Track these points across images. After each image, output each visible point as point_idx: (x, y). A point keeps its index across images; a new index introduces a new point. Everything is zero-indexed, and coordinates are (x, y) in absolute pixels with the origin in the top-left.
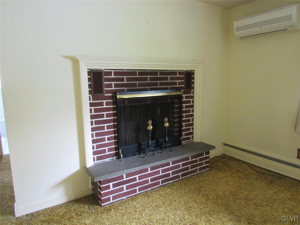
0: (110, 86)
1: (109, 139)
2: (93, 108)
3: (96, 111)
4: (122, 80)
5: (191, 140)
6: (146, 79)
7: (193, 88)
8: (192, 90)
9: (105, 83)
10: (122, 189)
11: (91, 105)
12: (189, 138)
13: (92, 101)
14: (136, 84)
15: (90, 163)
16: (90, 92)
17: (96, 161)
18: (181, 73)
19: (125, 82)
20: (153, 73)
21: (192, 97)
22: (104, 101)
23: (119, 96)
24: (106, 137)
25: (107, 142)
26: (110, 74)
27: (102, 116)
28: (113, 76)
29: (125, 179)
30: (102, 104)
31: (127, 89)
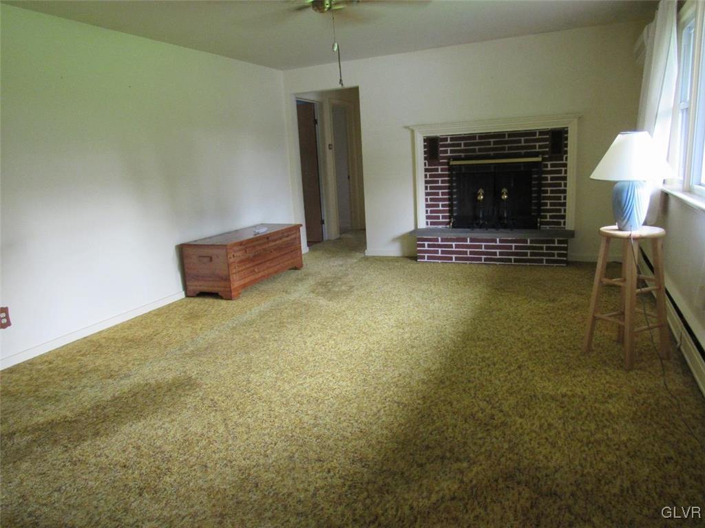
0: (446, 152)
1: (443, 206)
2: (428, 174)
3: (431, 176)
4: (459, 145)
5: (562, 226)
6: (489, 143)
7: (566, 152)
8: (565, 156)
9: (441, 149)
10: (437, 252)
11: (426, 170)
12: (559, 223)
13: (427, 167)
14: (475, 149)
15: (422, 224)
16: (425, 159)
17: (429, 226)
18: (542, 133)
19: (463, 147)
20: (499, 135)
21: (565, 165)
22: (440, 167)
23: (452, 163)
24: (440, 203)
25: (441, 208)
26: (446, 139)
27: (437, 182)
28: (449, 142)
29: (440, 243)
30: (437, 170)
31: (465, 156)
